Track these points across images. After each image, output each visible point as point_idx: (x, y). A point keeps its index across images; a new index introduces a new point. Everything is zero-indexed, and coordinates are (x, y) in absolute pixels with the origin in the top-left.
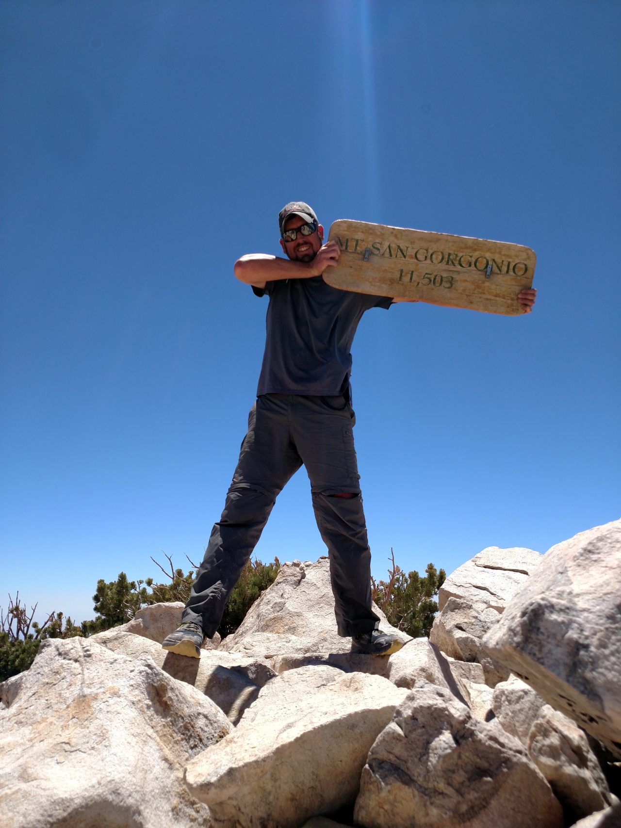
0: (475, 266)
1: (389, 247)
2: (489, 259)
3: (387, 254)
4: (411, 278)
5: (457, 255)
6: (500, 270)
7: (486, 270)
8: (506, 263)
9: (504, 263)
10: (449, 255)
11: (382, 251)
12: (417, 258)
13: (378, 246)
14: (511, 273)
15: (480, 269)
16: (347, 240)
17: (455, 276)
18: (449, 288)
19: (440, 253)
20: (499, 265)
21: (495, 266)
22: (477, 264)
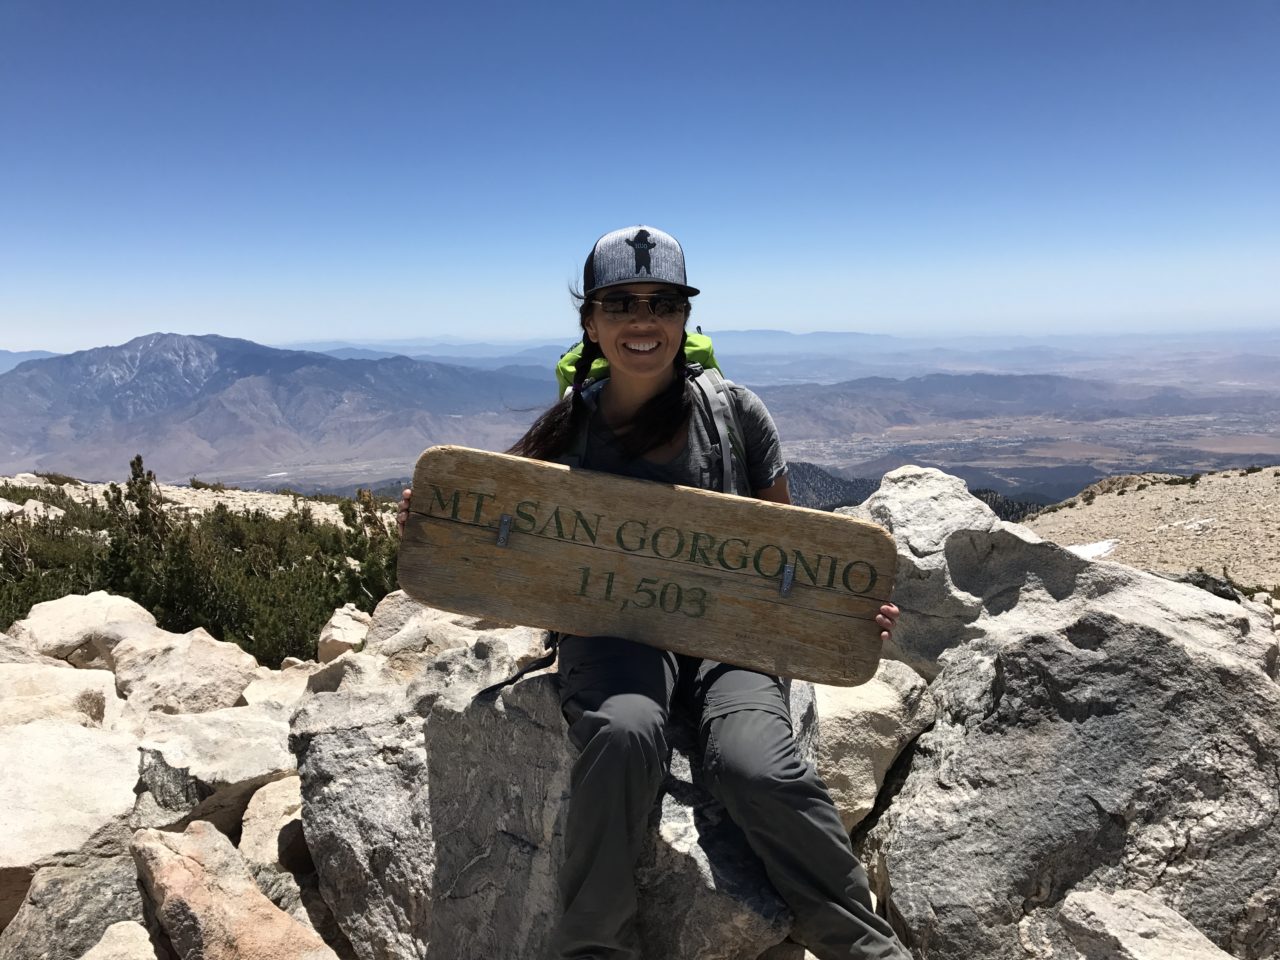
0: (757, 566)
1: (557, 513)
2: (787, 550)
3: (552, 533)
4: (609, 591)
5: (713, 540)
6: (813, 578)
7: (780, 576)
8: (826, 563)
9: (823, 561)
10: (696, 537)
11: (540, 523)
12: (620, 541)
13: (530, 510)
14: (839, 586)
15: (767, 574)
16: (457, 494)
17: (710, 588)
18: (697, 616)
19: (675, 533)
20: (812, 567)
21: (800, 566)
22: (761, 562)
